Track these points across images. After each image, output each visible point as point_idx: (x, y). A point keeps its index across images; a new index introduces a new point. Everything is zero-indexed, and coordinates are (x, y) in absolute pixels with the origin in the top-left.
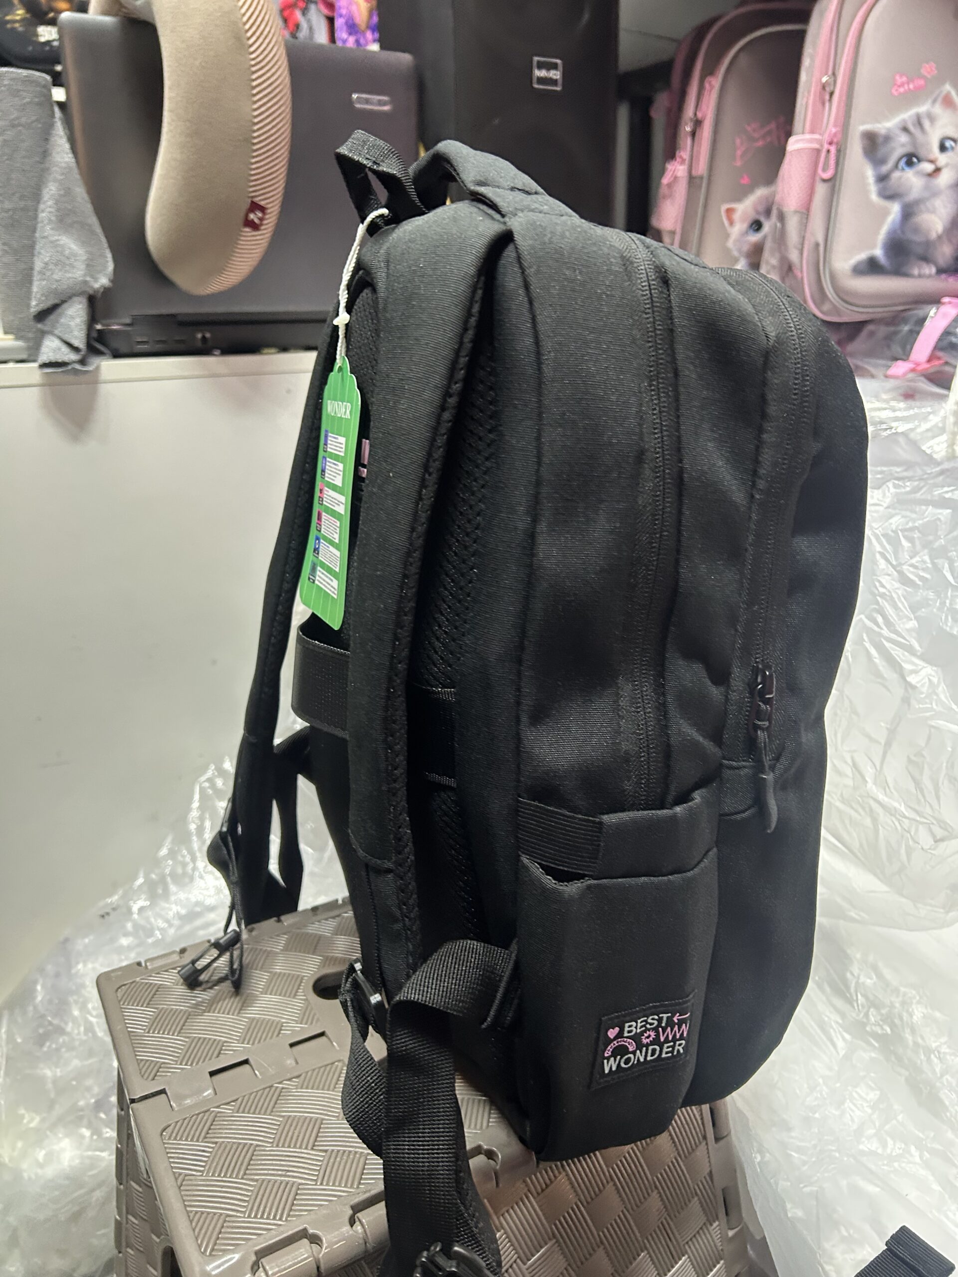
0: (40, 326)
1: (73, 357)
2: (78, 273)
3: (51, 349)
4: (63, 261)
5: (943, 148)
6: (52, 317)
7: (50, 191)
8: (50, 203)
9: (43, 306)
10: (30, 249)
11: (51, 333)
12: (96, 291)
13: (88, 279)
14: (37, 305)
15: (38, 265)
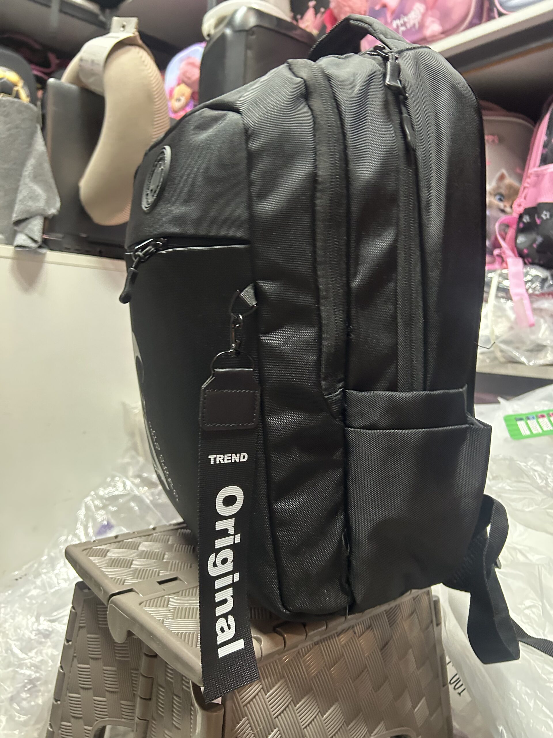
0: (16, 228)
3: (21, 239)
6: (23, 224)
9: (20, 218)
12: (49, 215)
13: (46, 208)
14: (17, 217)
15: (20, 197)
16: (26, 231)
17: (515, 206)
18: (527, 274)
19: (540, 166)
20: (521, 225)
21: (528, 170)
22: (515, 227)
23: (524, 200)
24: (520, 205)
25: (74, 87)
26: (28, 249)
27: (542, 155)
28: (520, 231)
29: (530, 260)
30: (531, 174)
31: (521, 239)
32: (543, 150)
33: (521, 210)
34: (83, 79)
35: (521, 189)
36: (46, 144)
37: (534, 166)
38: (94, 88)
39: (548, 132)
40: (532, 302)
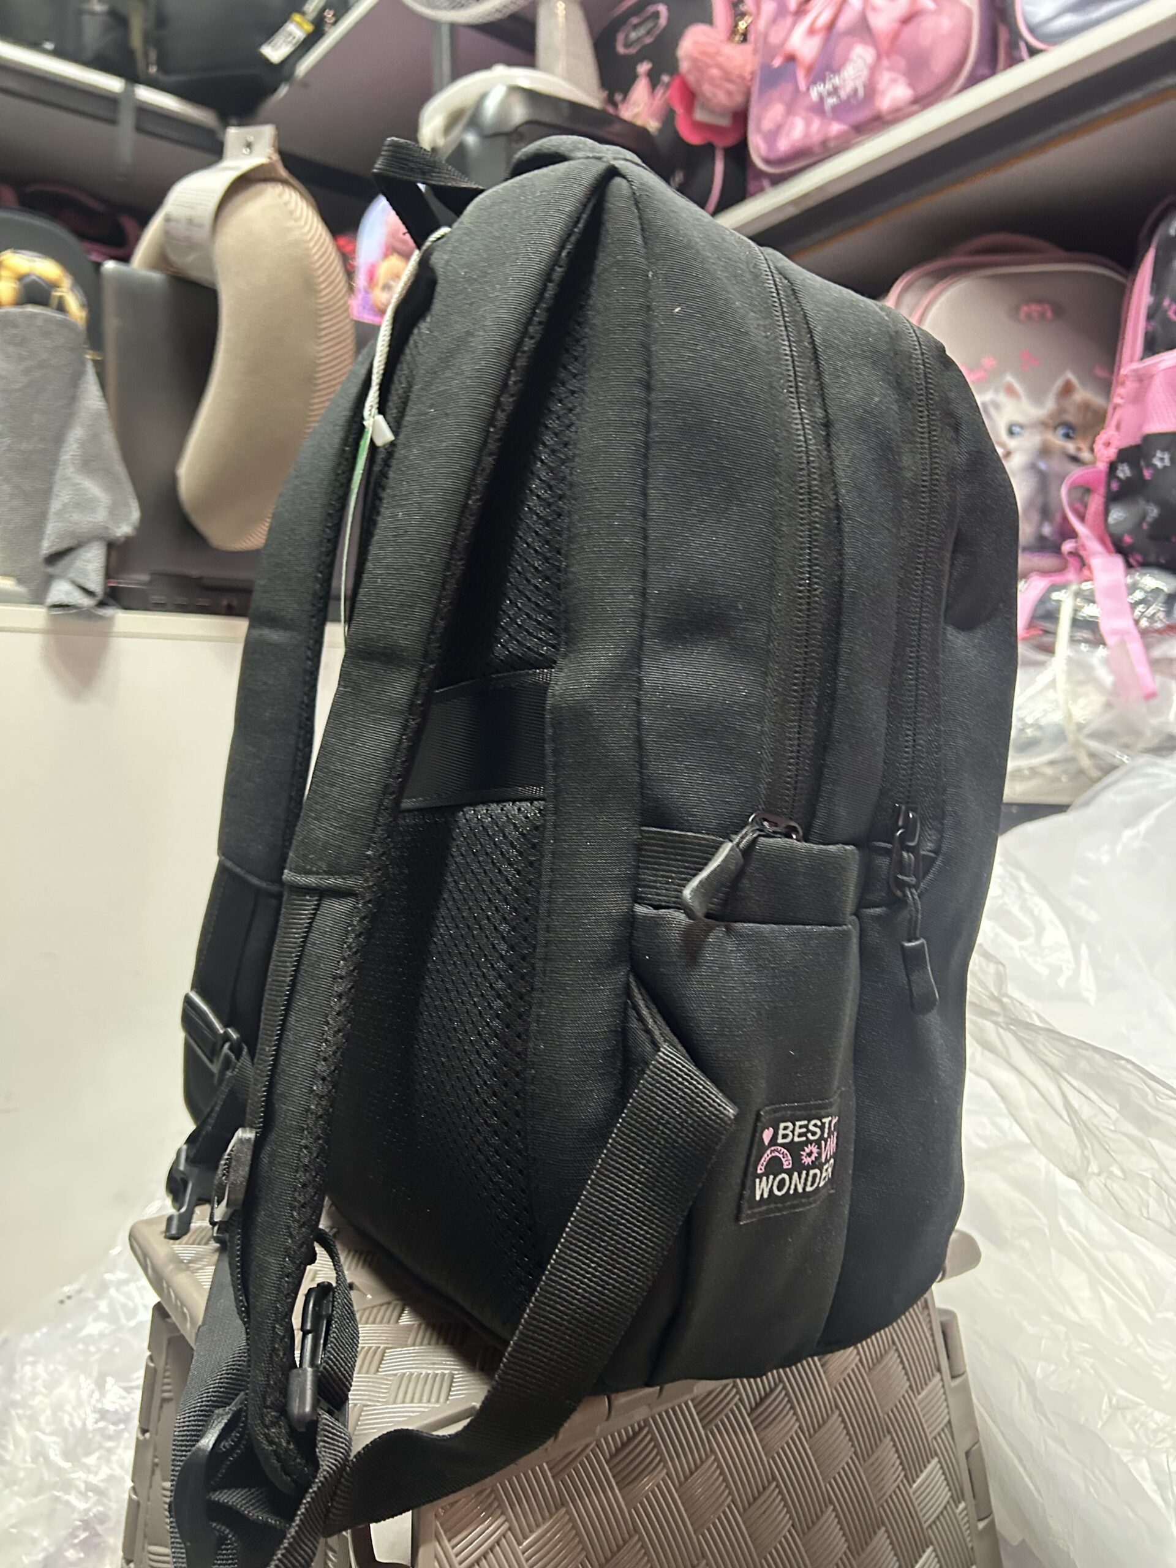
0: (50, 570)
1: (86, 602)
2: (100, 516)
3: (61, 591)
4: (83, 503)
5: (1011, 433)
6: (66, 561)
7: (76, 434)
8: (75, 446)
9: (54, 549)
10: (46, 494)
11: (61, 576)
12: (118, 538)
13: (110, 525)
14: (50, 547)
15: (55, 505)
16: (71, 575)
17: (1099, 446)
18: (1133, 588)
19: (1142, 359)
20: (1115, 486)
21: (1119, 369)
22: (1102, 490)
23: (1116, 433)
24: (1108, 444)
25: (157, 276)
26: (74, 611)
27: (1146, 334)
28: (1113, 499)
29: (1139, 558)
30: (1126, 376)
31: (1117, 515)
32: (1147, 325)
33: (1111, 453)
34: (173, 257)
35: (1110, 410)
36: (105, 395)
37: (1132, 361)
38: (196, 274)
39: (1155, 286)
40: (1148, 647)
